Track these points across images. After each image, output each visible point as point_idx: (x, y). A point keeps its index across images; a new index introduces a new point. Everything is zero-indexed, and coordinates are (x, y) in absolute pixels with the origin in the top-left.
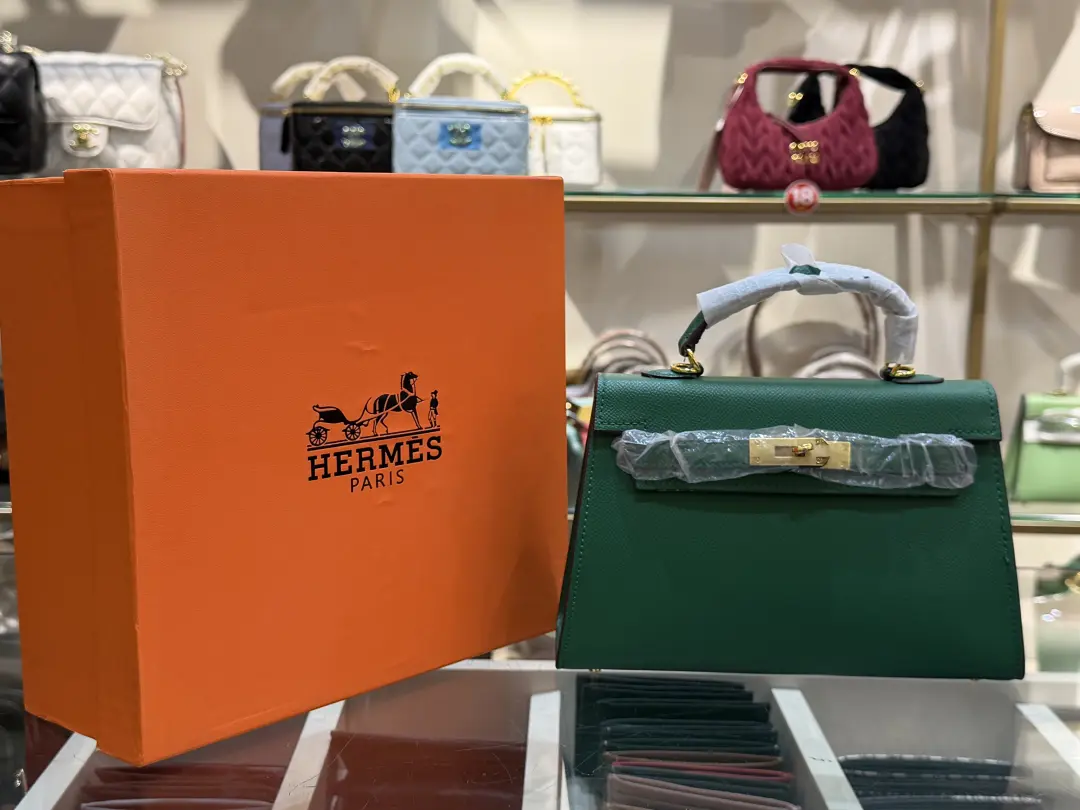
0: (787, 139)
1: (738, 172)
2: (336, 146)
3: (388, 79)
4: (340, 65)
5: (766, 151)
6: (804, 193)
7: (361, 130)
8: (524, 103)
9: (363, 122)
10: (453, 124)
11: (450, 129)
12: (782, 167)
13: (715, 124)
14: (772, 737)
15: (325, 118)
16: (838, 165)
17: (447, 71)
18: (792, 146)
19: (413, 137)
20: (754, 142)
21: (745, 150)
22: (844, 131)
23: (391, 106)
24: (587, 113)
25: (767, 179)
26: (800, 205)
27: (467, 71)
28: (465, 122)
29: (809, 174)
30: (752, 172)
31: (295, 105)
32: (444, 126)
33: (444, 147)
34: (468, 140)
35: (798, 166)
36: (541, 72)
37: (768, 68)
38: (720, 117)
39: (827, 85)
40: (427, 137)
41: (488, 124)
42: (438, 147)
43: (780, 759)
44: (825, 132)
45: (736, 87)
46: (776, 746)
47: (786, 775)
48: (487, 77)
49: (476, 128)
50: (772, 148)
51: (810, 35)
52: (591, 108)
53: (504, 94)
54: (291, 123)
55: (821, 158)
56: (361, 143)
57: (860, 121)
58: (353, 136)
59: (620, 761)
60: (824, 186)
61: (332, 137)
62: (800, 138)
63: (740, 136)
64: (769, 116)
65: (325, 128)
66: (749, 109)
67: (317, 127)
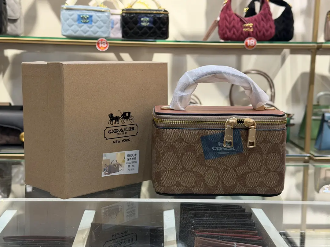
1: (224, 34)
6: (251, 42)
11: (81, 16)
14: (253, 224)
16: (260, 32)
20: (230, 23)
22: (262, 20)
26: (250, 46)
28: (86, 15)
29: (253, 35)
33: (79, 23)
34: (88, 21)
43: (257, 232)
44: (255, 20)
45: (224, 4)
46: (255, 227)
47: (259, 237)
57: (269, 17)
59: (198, 233)
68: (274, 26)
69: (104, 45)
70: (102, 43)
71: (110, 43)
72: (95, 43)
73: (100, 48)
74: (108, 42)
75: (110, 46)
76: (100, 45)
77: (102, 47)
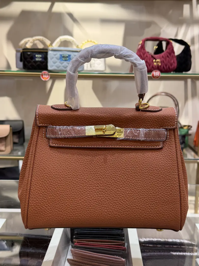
3: (48, 42)
4: (36, 38)
5: (147, 62)
6: (157, 73)
7: (41, 56)
9: (41, 54)
10: (63, 54)
11: (63, 56)
12: (151, 66)
15: (31, 53)
16: (166, 66)
17: (62, 40)
18: (154, 60)
19: (53, 58)
22: (168, 56)
28: (67, 54)
29: (158, 68)
31: (23, 49)
32: (61, 55)
33: (61, 61)
34: (67, 59)
35: (155, 66)
36: (89, 40)
37: (148, 40)
40: (57, 58)
41: (72, 54)
42: (59, 61)
43: (124, 242)
44: (163, 57)
45: (139, 45)
46: (123, 238)
49: (70, 56)
54: (22, 54)
55: (161, 64)
56: (40, 59)
57: (172, 54)
58: (38, 58)
60: (162, 72)
62: (156, 58)
64: (148, 52)
66: (142, 51)
67: (29, 55)
68: (176, 61)
69: (46, 76)
70: (45, 75)
71: (51, 75)
73: (43, 78)
76: (44, 76)
77: (45, 77)
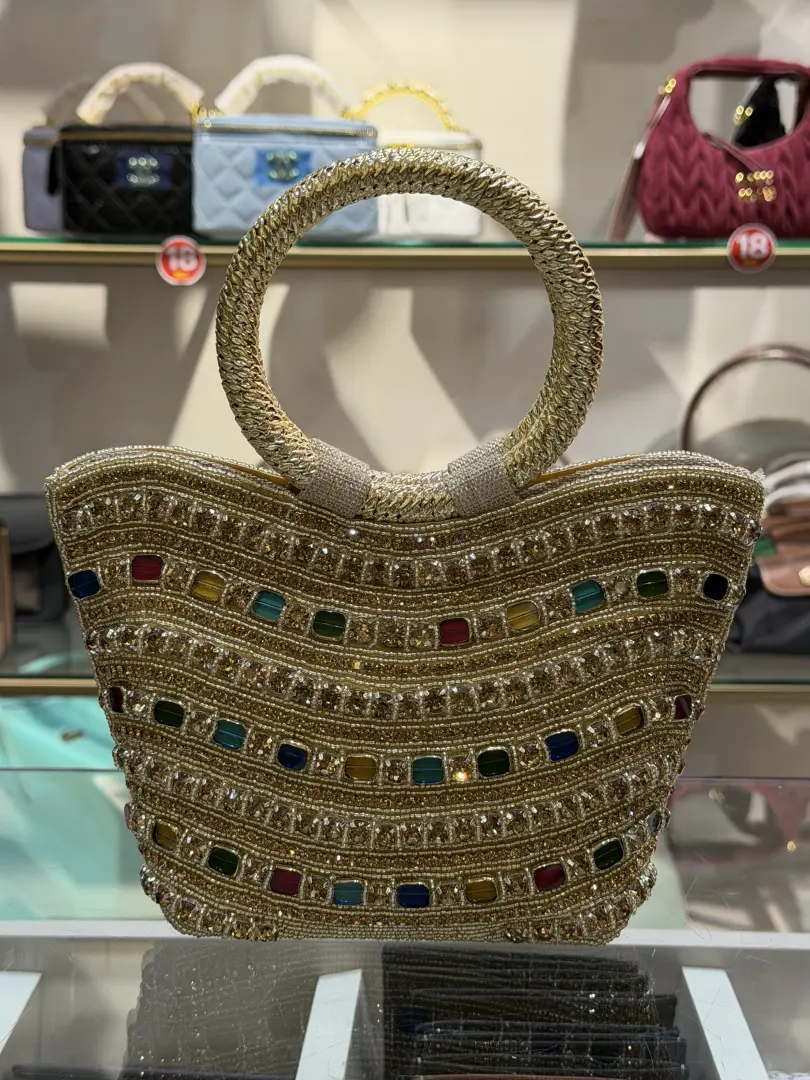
0: (730, 168)
1: (663, 214)
2: (119, 184)
3: (190, 94)
4: (126, 75)
5: (701, 184)
6: (755, 241)
7: (154, 163)
8: (371, 121)
9: (156, 151)
10: (273, 151)
11: (270, 157)
12: (724, 206)
13: (632, 149)
14: (679, 1051)
15: (105, 147)
16: (801, 204)
17: (268, 79)
18: (739, 177)
19: (219, 169)
20: (686, 172)
21: (673, 184)
23: (189, 130)
24: (461, 138)
25: (703, 222)
26: (749, 257)
27: (296, 79)
28: (289, 150)
29: (761, 215)
30: (682, 213)
31: (65, 130)
32: (261, 155)
33: (261, 183)
34: (294, 173)
35: (746, 206)
36: (400, 84)
37: (705, 72)
38: (639, 141)
39: (787, 95)
40: (238, 169)
41: (319, 150)
42: (253, 183)
44: (784, 159)
45: (661, 98)
46: (683, 1066)
48: (322, 89)
49: (305, 157)
50: (710, 180)
51: (766, 32)
52: (468, 132)
53: (344, 112)
54: (60, 155)
55: (778, 195)
56: (153, 180)
58: (143, 172)
60: (781, 234)
61: (114, 171)
62: (749, 166)
63: (666, 164)
64: (707, 137)
65: (104, 161)
66: (679, 127)
67: (91, 159)
69: (188, 262)
70: (178, 256)
72: (153, 254)
73: (170, 273)
74: (205, 250)
75: (208, 266)
76: (174, 264)
77: (180, 270)
